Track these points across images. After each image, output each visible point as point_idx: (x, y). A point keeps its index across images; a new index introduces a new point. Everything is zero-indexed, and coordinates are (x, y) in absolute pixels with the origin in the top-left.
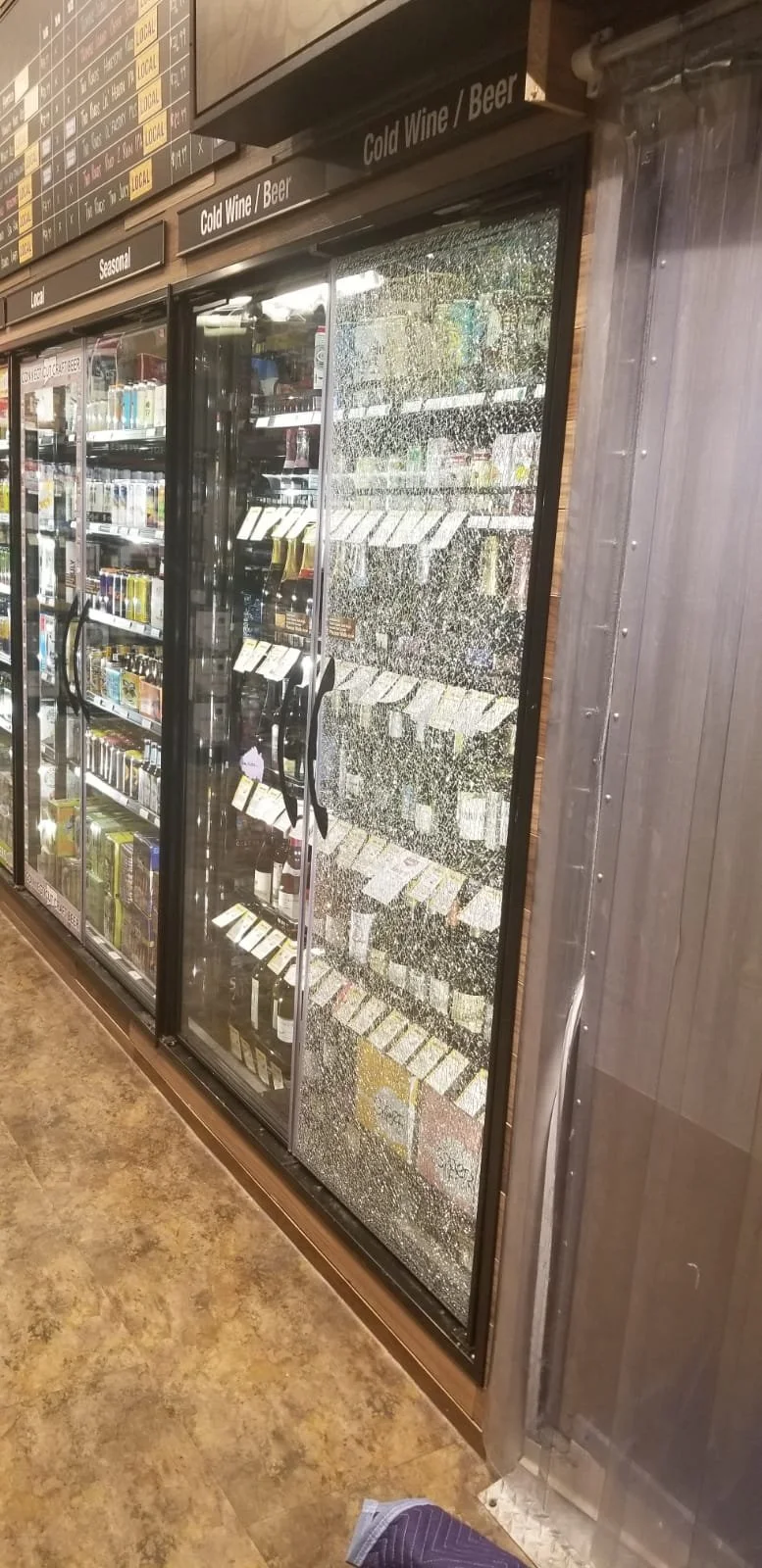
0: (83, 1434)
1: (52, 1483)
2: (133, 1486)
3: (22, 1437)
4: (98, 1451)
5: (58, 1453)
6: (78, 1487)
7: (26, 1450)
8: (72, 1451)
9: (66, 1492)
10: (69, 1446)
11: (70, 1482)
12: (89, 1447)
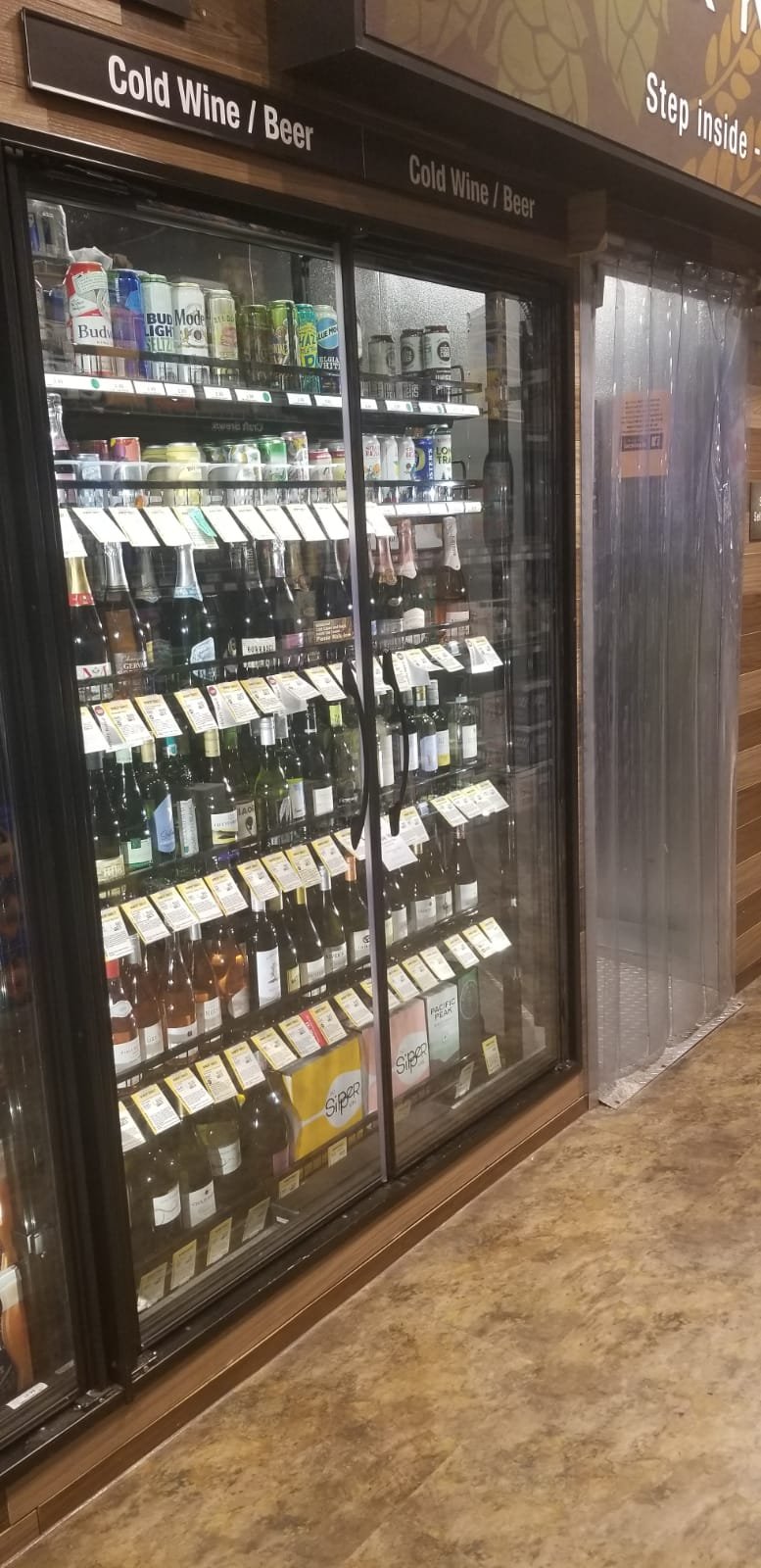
0: (608, 1411)
1: (671, 1400)
2: (631, 1357)
3: (646, 1447)
4: (617, 1391)
5: (641, 1414)
6: (662, 1385)
7: (656, 1435)
8: (631, 1406)
9: (674, 1389)
10: (630, 1411)
11: (661, 1391)
12: (617, 1399)
